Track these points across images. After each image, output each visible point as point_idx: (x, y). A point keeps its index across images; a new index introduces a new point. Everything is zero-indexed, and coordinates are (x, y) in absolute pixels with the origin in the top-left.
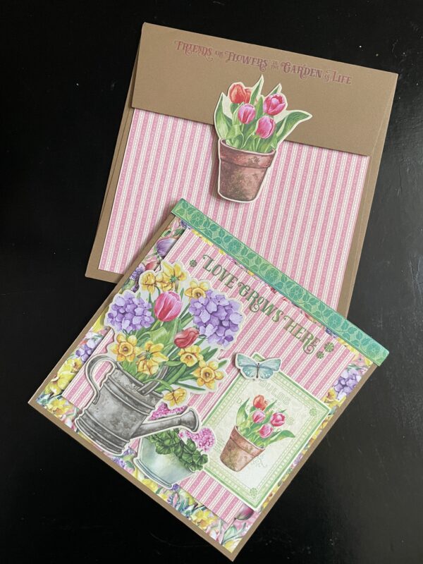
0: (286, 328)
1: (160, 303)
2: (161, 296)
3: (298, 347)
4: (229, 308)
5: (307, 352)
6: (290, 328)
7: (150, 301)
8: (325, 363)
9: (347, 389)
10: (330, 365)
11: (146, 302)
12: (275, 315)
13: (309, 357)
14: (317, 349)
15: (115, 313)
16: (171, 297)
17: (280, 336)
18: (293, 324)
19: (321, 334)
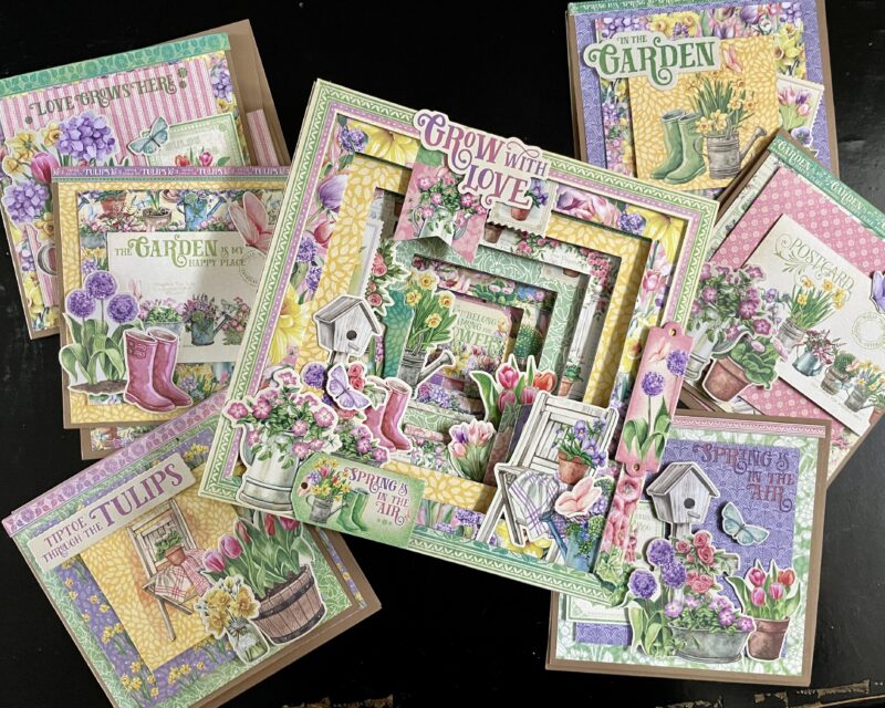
0: (141, 92)
1: (37, 172)
2: (32, 166)
3: (163, 96)
4: (88, 122)
5: (173, 92)
6: (144, 89)
7: (29, 178)
8: (192, 86)
9: (228, 88)
10: (197, 85)
11: (28, 182)
12: (123, 92)
13: (178, 94)
14: (176, 84)
15: (15, 213)
16: (40, 159)
17: (143, 102)
18: (142, 84)
19: (167, 70)
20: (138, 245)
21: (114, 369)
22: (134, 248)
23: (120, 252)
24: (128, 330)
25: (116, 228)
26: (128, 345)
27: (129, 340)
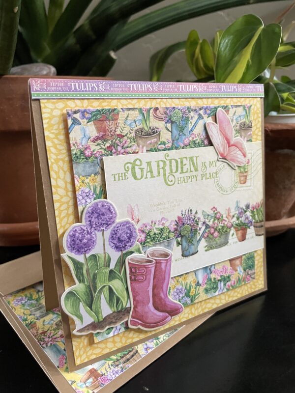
20: (133, 168)
21: (118, 300)
22: (130, 172)
23: (117, 177)
24: (129, 257)
25: (110, 151)
26: (131, 272)
27: (132, 266)
